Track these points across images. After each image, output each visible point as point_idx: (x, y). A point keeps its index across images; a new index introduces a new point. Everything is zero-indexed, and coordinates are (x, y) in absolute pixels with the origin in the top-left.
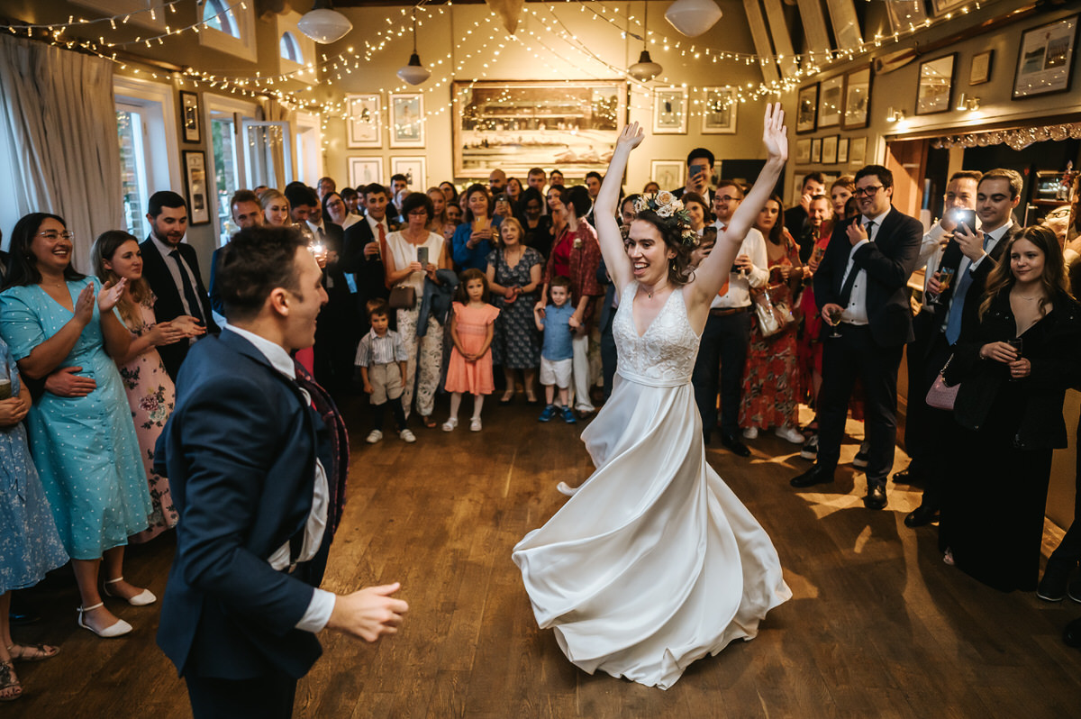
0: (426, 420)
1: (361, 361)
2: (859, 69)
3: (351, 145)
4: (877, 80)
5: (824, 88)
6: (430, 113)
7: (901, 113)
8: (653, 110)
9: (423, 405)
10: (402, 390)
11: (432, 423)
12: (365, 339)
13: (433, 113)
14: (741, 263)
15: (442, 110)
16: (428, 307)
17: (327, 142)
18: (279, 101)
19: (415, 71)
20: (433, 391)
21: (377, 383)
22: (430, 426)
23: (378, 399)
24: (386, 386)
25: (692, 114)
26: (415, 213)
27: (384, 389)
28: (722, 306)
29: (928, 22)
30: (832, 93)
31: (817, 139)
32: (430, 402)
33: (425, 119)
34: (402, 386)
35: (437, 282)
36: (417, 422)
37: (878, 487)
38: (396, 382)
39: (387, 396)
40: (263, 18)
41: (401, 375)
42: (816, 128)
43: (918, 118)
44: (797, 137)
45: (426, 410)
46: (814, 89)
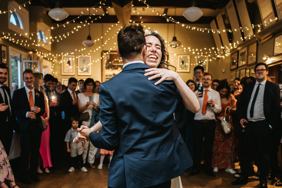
0: (91, 165)
1: (67, 140)
2: (252, 43)
3: (63, 74)
4: (259, 46)
5: (240, 52)
6: (93, 61)
7: (268, 56)
8: (177, 62)
9: (90, 159)
10: (83, 151)
11: (93, 166)
12: (69, 132)
13: (95, 61)
14: (210, 103)
15: (98, 60)
16: (94, 120)
17: (54, 73)
18: (37, 54)
19: (89, 42)
20: (95, 154)
21: (73, 149)
22: (93, 167)
23: (74, 155)
24: (77, 150)
25: (192, 64)
26: (89, 85)
27: (76, 151)
28: (204, 119)
29: (276, 19)
30: (243, 54)
31: (238, 71)
32: (93, 159)
33: (92, 64)
34: (83, 150)
35: (97, 110)
36: (87, 165)
37: (264, 183)
38: (80, 148)
39: (77, 154)
40: (32, 23)
41: (83, 146)
42: (238, 67)
43: (274, 57)
44: (231, 72)
45: (92, 161)
46: (236, 54)
